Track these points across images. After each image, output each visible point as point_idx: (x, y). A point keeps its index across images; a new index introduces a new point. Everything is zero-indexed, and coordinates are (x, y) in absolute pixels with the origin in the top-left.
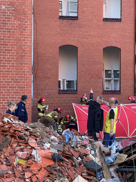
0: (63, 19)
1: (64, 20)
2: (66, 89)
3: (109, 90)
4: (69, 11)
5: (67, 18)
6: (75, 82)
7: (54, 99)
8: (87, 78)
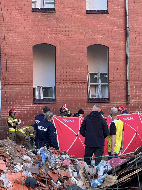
1: (38, 13)
2: (42, 98)
4: (44, 1)
5: (42, 10)
7: (28, 110)
8: (68, 84)
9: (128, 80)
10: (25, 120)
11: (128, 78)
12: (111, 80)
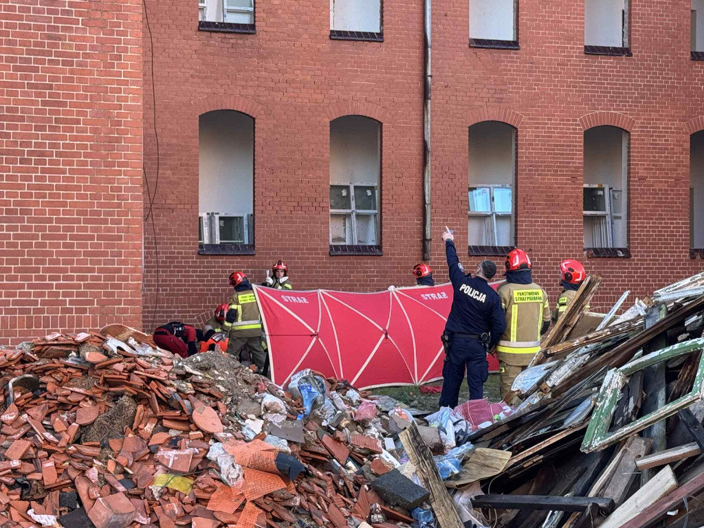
0: (210, 31)
1: (213, 34)
2: (218, 241)
3: (343, 243)
4: (226, 7)
5: (222, 27)
6: (245, 222)
7: (186, 272)
8: (283, 209)
9: (427, 202)
10: (178, 295)
11: (427, 198)
12: (387, 202)
